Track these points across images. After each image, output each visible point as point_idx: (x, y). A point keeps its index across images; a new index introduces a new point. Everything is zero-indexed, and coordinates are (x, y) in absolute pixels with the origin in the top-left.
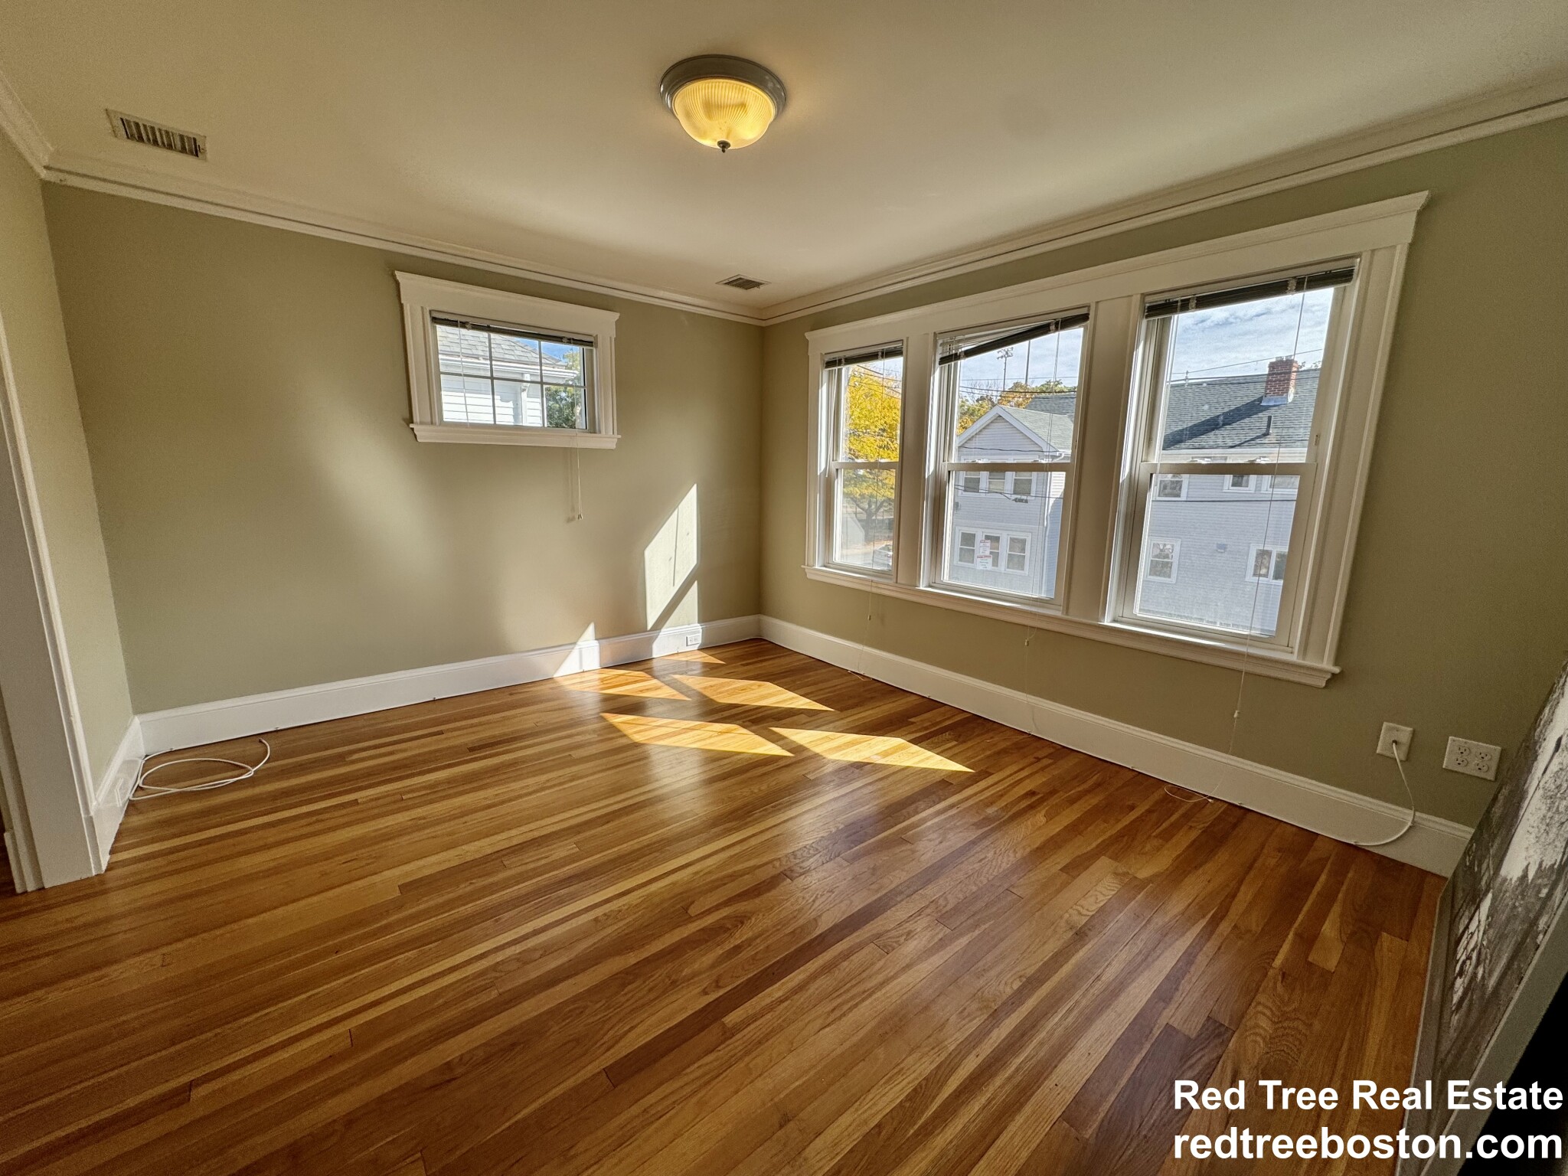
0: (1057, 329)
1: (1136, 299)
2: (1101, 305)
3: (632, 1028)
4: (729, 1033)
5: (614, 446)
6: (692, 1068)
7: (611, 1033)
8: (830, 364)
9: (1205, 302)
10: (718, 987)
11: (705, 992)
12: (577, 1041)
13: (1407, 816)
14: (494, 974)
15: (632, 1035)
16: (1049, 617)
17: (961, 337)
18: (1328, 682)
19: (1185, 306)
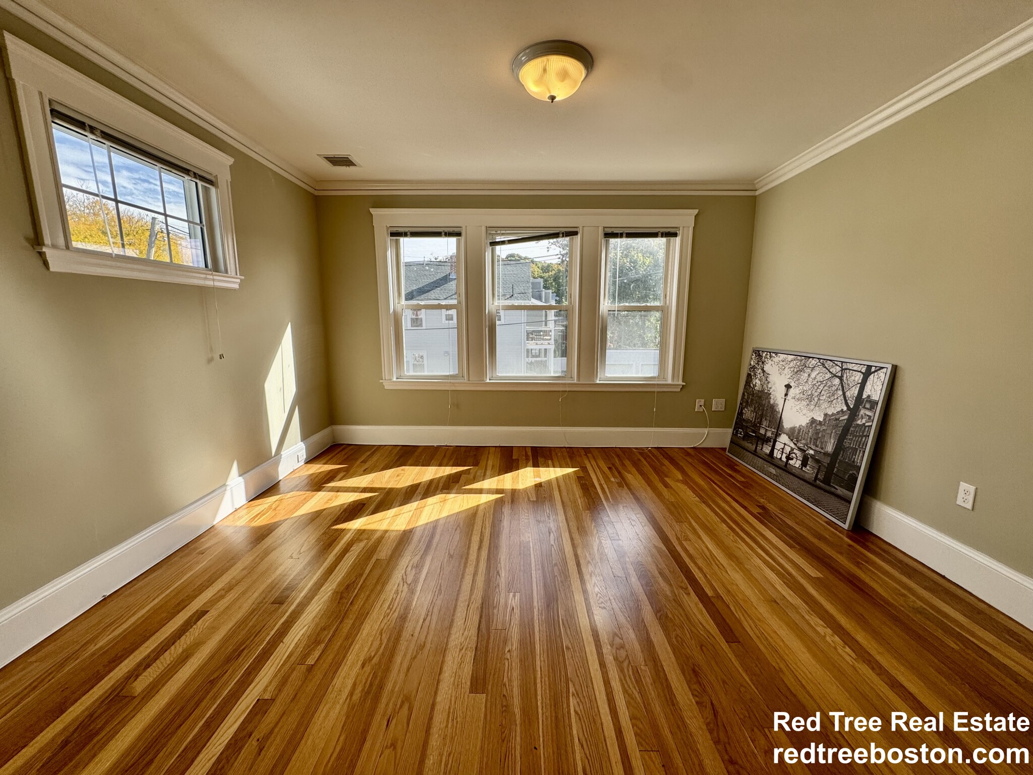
0: (563, 236)
1: (601, 229)
2: (585, 228)
3: (701, 623)
4: (719, 597)
5: (236, 286)
6: (737, 615)
7: (702, 632)
8: (393, 234)
9: (630, 235)
10: (686, 588)
11: (688, 594)
12: (701, 646)
13: (706, 431)
14: (625, 664)
15: (707, 627)
16: (565, 384)
17: (504, 232)
18: (681, 389)
19: (620, 235)
